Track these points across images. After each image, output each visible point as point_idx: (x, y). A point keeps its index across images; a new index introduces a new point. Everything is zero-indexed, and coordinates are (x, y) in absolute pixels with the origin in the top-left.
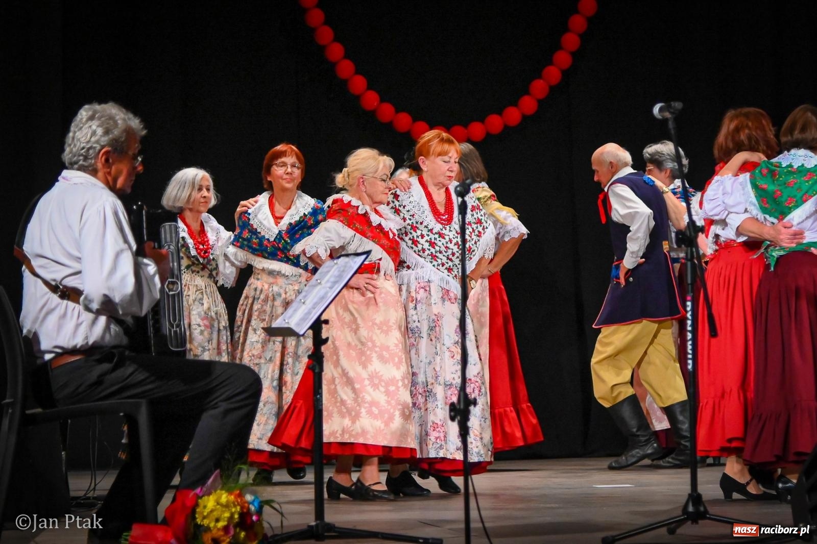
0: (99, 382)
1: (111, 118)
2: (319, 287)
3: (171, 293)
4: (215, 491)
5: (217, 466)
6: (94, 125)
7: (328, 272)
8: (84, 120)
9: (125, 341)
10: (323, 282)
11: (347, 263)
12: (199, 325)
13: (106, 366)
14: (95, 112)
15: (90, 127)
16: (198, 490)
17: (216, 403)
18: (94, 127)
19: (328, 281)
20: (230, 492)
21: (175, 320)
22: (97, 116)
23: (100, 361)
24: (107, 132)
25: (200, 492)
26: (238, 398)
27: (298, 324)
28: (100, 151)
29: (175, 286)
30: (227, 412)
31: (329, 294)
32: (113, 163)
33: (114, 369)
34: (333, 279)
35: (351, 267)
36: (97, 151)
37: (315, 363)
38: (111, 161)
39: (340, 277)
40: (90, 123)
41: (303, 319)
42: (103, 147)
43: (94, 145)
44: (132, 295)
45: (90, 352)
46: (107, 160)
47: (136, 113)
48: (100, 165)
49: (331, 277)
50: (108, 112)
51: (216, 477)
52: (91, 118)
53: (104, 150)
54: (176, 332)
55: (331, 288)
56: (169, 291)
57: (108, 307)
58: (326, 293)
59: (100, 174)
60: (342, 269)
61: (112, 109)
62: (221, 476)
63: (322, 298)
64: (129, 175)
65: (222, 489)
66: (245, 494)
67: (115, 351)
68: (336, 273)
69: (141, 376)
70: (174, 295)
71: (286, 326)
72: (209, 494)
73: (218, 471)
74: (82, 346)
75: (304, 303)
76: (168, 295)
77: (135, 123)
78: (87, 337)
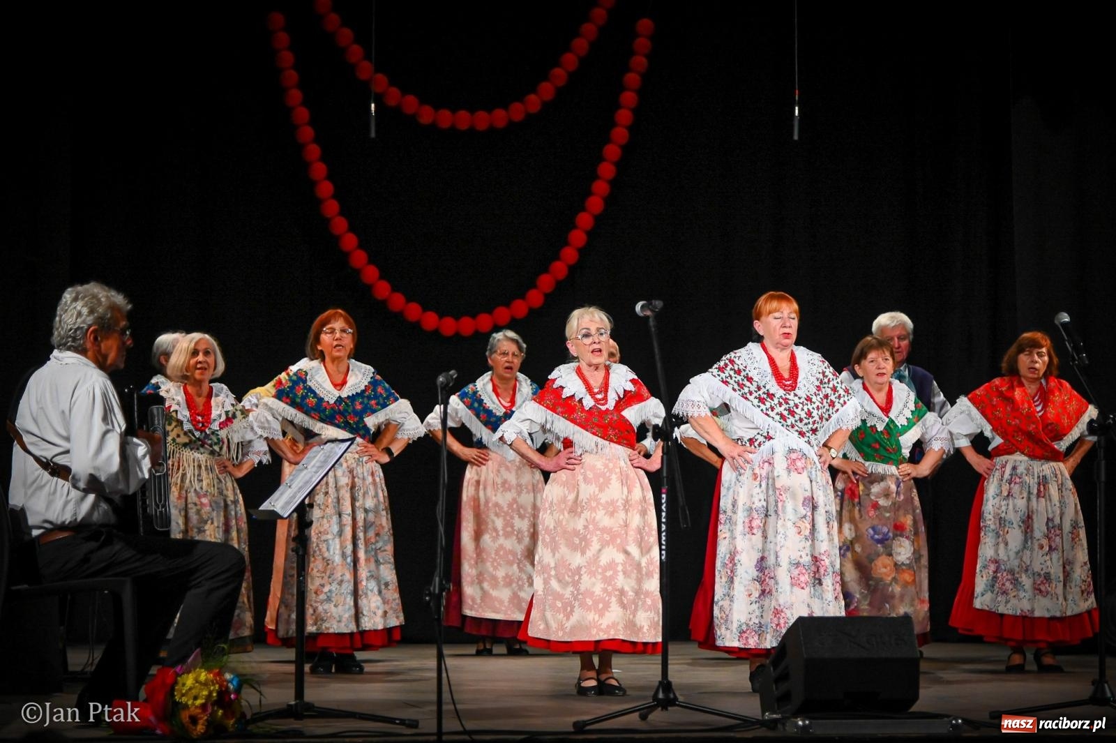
0: (86, 560)
1: (94, 296)
2: (305, 472)
3: (158, 474)
4: (195, 670)
5: (199, 645)
6: (79, 305)
7: (315, 457)
8: (69, 302)
9: (113, 519)
10: (309, 467)
11: (332, 448)
12: (196, 504)
13: (93, 545)
14: (78, 294)
15: (75, 308)
16: (178, 669)
17: (200, 582)
18: (79, 308)
19: (313, 466)
20: (209, 670)
21: (160, 501)
22: (80, 297)
23: (88, 539)
24: (91, 312)
25: (180, 670)
27: (283, 508)
28: (87, 330)
29: (162, 467)
30: (211, 591)
31: (314, 479)
32: (102, 341)
33: (100, 548)
34: (318, 464)
35: (336, 453)
36: (84, 331)
37: (299, 546)
38: (99, 339)
39: (325, 462)
40: (74, 305)
41: (288, 503)
42: (90, 326)
43: (82, 326)
44: (117, 474)
45: (78, 528)
46: (96, 338)
47: (119, 289)
48: (89, 345)
49: (317, 462)
50: (91, 292)
51: (196, 656)
52: (75, 299)
53: (91, 329)
54: (161, 512)
55: (316, 472)
56: (156, 473)
57: (93, 484)
58: (311, 478)
59: (90, 353)
60: (327, 454)
61: (94, 288)
62: (202, 654)
63: (307, 482)
64: (119, 349)
65: (201, 668)
66: (225, 673)
67: (103, 530)
68: (322, 459)
69: (128, 554)
70: (160, 476)
71: (272, 509)
72: (189, 672)
73: (198, 650)
74: (70, 522)
75: (290, 487)
76: (155, 476)
77: (119, 299)
78: (75, 514)
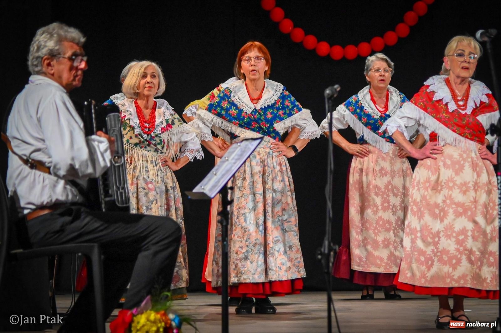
0: (62, 230)
2: (227, 163)
3: (116, 164)
4: (146, 311)
5: (149, 292)
7: (234, 152)
10: (229, 159)
11: (247, 145)
12: (144, 189)
13: (67, 219)
17: (148, 247)
19: (233, 159)
20: (157, 312)
21: (120, 184)
23: (62, 215)
26: (163, 243)
27: (211, 190)
29: (120, 160)
30: (156, 253)
31: (233, 168)
33: (72, 222)
34: (236, 157)
35: (249, 149)
37: (223, 219)
39: (241, 155)
41: (214, 187)
49: (235, 155)
51: (147, 301)
54: (121, 193)
55: (235, 163)
56: (115, 162)
58: (231, 167)
60: (243, 150)
62: (152, 300)
63: (228, 171)
65: (151, 310)
66: (169, 313)
67: (73, 207)
68: (239, 153)
70: (118, 167)
71: (202, 191)
72: (142, 313)
73: (149, 297)
74: (47, 203)
75: (215, 174)
76: (115, 166)
78: (50, 196)
